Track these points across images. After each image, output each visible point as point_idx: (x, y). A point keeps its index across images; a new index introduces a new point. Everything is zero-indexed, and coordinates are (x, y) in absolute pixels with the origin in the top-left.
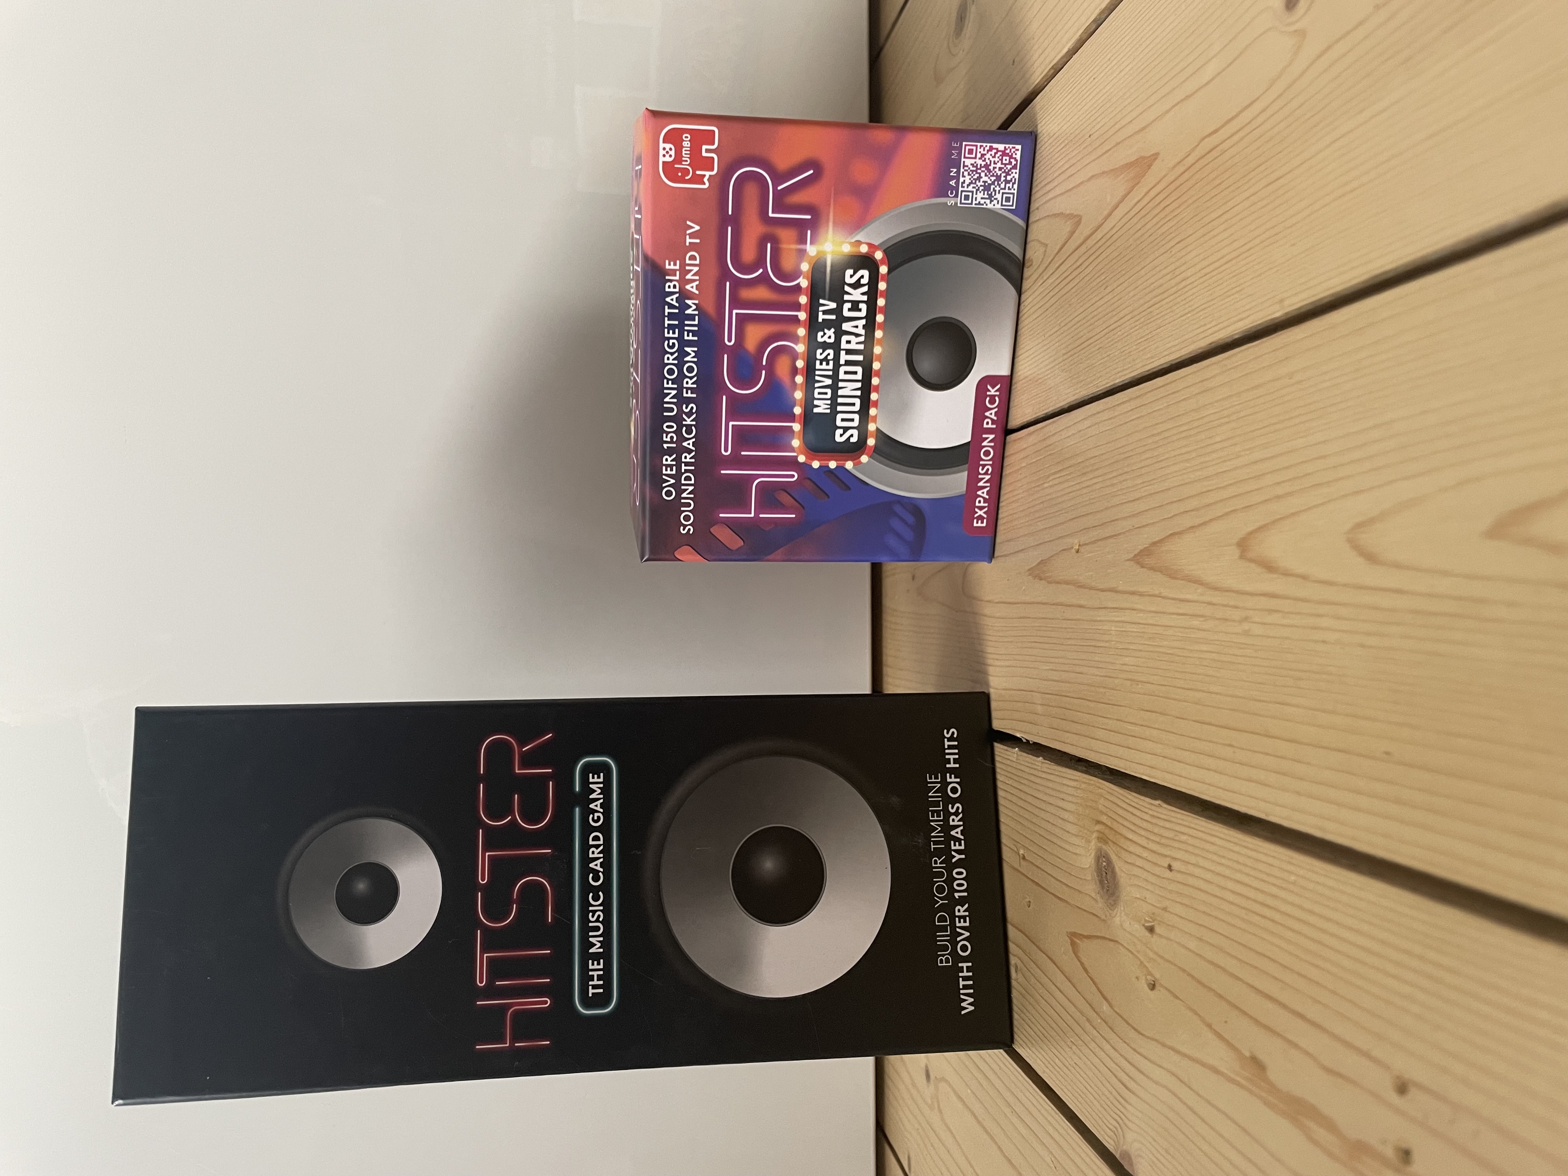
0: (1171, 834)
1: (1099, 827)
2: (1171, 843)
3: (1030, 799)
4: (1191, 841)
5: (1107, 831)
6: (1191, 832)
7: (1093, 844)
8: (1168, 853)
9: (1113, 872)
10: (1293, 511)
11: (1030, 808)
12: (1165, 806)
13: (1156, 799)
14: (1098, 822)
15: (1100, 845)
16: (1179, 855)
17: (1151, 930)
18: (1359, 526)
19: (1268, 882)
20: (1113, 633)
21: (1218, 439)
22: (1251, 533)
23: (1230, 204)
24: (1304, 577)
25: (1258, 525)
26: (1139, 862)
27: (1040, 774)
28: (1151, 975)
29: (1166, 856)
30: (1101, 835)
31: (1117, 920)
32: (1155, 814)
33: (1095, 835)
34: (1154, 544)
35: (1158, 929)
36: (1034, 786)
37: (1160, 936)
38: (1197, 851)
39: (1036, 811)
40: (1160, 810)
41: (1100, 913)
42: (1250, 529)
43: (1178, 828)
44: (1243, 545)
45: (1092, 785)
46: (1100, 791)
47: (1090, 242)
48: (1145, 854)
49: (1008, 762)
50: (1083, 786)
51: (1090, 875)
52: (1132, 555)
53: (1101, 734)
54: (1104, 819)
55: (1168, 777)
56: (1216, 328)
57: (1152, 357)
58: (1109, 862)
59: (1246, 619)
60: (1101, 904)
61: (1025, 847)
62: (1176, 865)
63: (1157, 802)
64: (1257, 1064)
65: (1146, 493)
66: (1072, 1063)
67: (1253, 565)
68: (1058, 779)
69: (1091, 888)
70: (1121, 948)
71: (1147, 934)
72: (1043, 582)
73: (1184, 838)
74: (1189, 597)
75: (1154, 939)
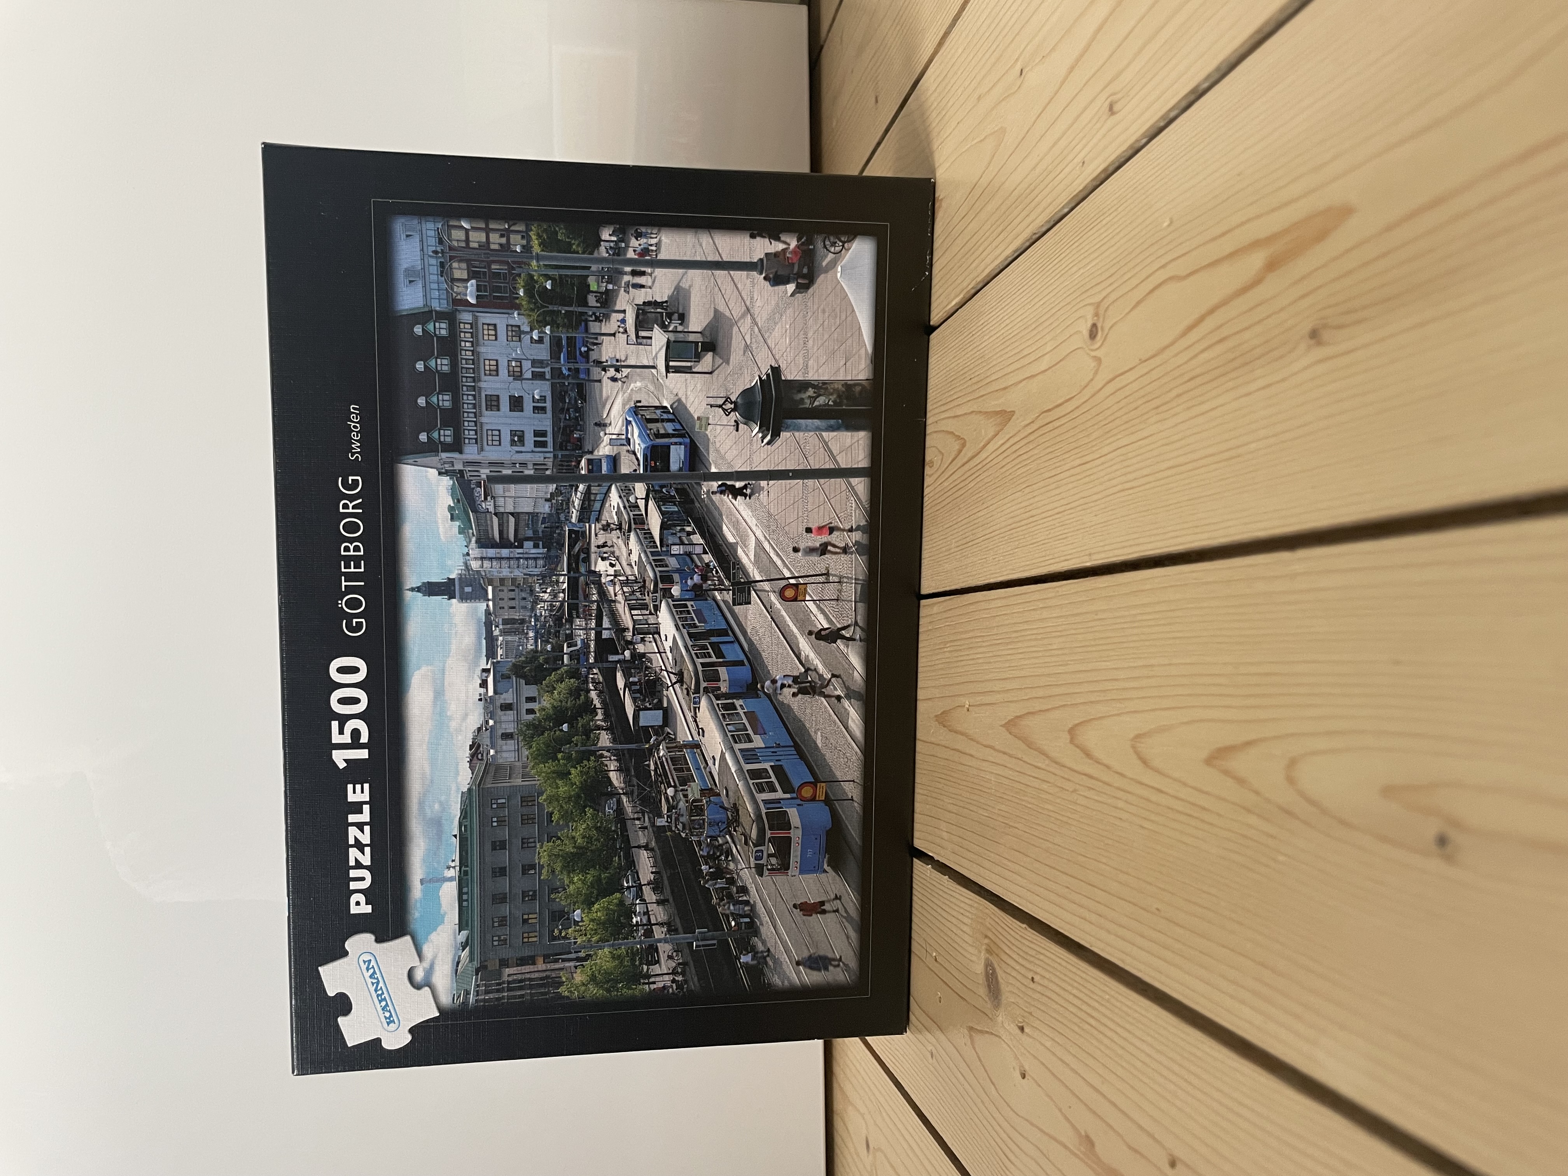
0: (1033, 953)
1: (986, 941)
2: (1032, 959)
3: (939, 910)
4: (1046, 960)
5: (992, 945)
6: (1048, 954)
7: (983, 955)
8: (1032, 968)
9: (997, 982)
10: (1100, 715)
11: (940, 918)
12: (1029, 929)
13: (1023, 923)
14: (986, 937)
15: (987, 955)
16: (1039, 970)
17: (1022, 1029)
18: (1138, 737)
19: (1092, 998)
20: (993, 783)
21: (1055, 647)
22: (1077, 725)
23: (1059, 470)
24: (1108, 767)
25: (1081, 720)
26: (1014, 973)
27: (946, 890)
28: (1023, 1067)
29: (1031, 970)
30: (989, 948)
31: (1000, 1019)
32: (1023, 935)
33: (984, 947)
34: (1017, 717)
35: (1026, 1030)
36: (942, 900)
37: (1028, 1035)
38: (1049, 968)
39: (943, 920)
40: (1026, 932)
41: (988, 1012)
42: (1077, 722)
43: (1038, 949)
44: (1072, 731)
45: (981, 905)
46: (987, 911)
47: (972, 464)
48: (1018, 967)
49: (924, 876)
50: (976, 905)
51: (981, 979)
52: (1003, 723)
53: (987, 864)
54: (990, 934)
55: (1030, 906)
56: (1052, 561)
57: (1013, 570)
58: (994, 970)
59: (1075, 791)
60: (989, 1005)
61: (936, 951)
62: (1037, 978)
63: (1024, 926)
64: (1088, 1141)
65: (1011, 676)
66: (972, 1137)
67: (1078, 751)
68: (957, 896)
69: (982, 991)
70: (1003, 1043)
71: (1018, 1031)
72: (945, 729)
73: (1042, 957)
74: (1039, 765)
75: (1024, 1038)
